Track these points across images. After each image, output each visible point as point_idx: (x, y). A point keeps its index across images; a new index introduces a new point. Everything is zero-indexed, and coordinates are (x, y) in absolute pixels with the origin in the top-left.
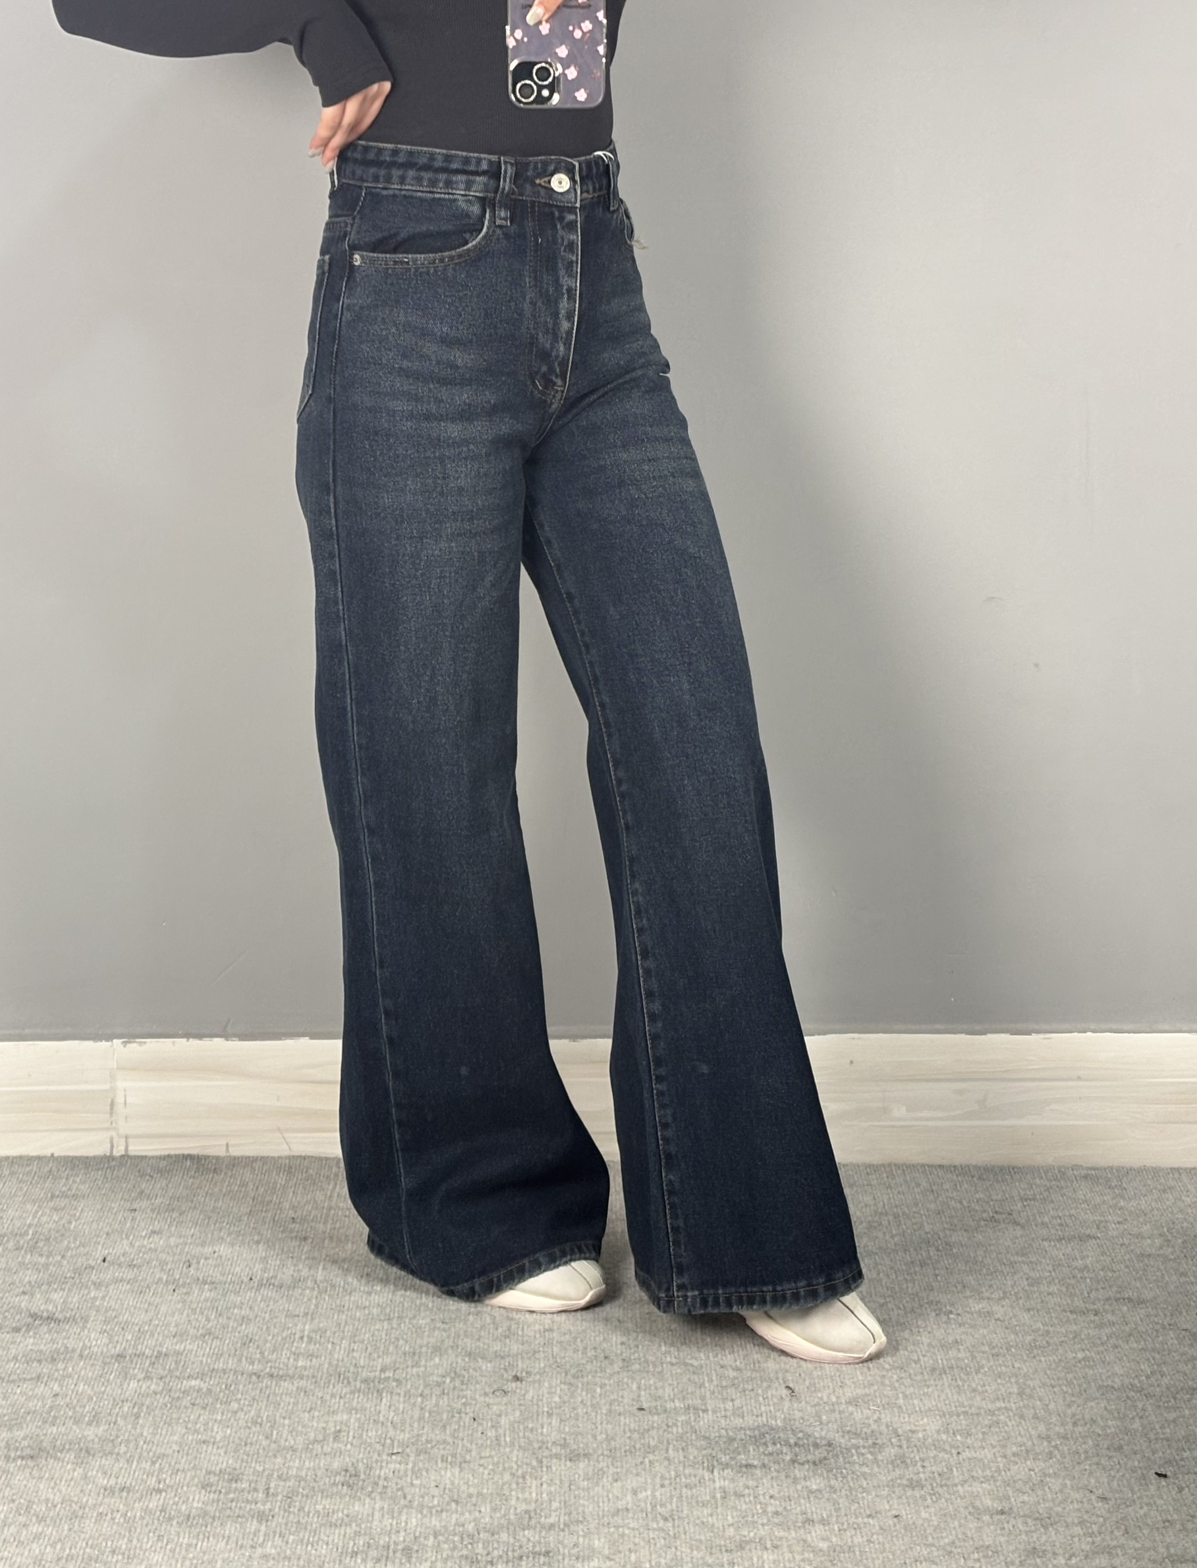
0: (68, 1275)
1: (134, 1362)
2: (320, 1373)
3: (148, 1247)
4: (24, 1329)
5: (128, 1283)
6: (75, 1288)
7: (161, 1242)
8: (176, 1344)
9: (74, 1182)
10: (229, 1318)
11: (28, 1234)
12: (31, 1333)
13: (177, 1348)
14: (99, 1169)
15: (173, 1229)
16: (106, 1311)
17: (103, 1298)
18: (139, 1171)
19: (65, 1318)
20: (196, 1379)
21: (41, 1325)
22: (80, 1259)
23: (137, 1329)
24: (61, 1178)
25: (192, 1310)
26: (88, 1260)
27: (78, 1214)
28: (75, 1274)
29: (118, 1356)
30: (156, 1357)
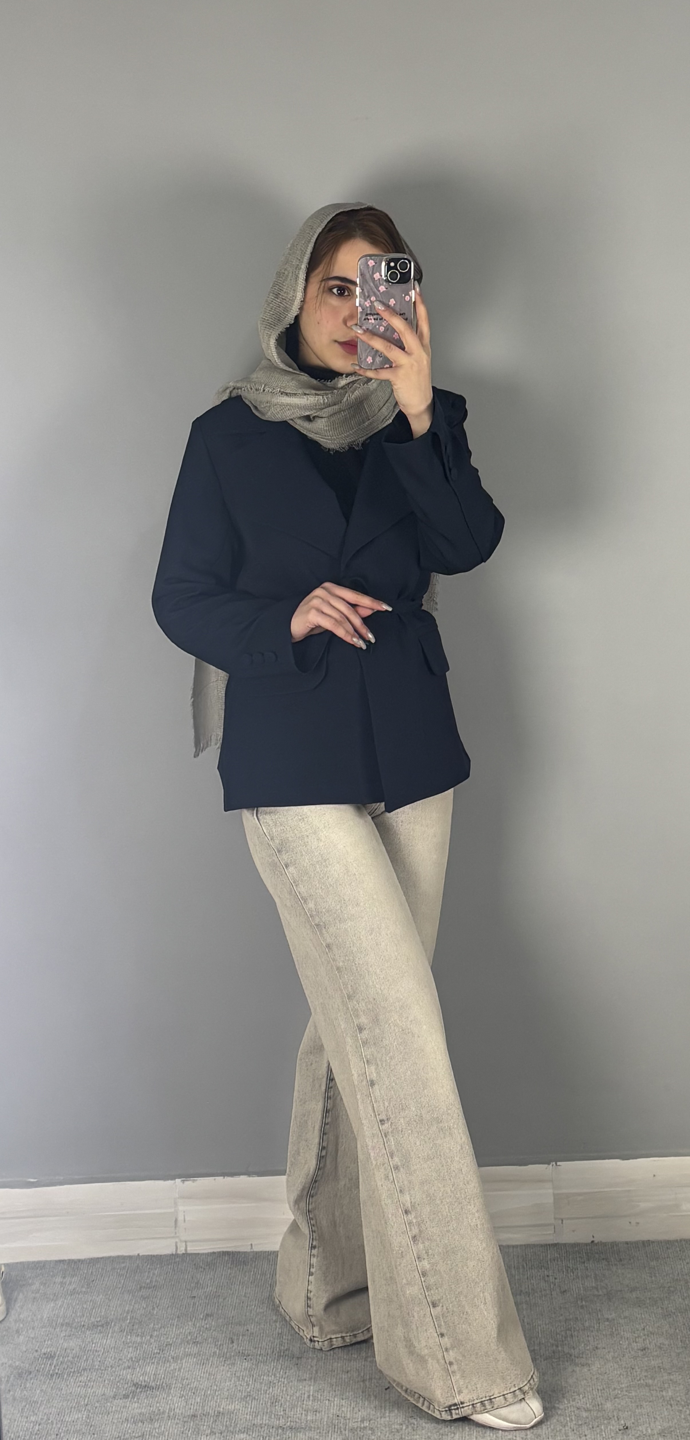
0: (156, 1351)
1: (203, 1420)
2: (322, 1425)
3: (205, 1327)
4: (131, 1396)
5: (194, 1357)
6: (161, 1361)
7: (213, 1323)
8: (229, 1404)
9: (154, 1274)
10: (261, 1383)
11: (127, 1320)
12: (135, 1399)
13: (230, 1408)
14: (168, 1265)
15: (220, 1311)
16: (182, 1379)
17: (180, 1370)
18: (195, 1265)
19: (156, 1385)
20: (244, 1433)
21: (141, 1392)
22: (162, 1339)
23: (203, 1394)
24: (145, 1272)
25: (237, 1377)
26: (167, 1338)
27: (158, 1301)
28: (160, 1350)
29: (192, 1416)
30: (217, 1416)
